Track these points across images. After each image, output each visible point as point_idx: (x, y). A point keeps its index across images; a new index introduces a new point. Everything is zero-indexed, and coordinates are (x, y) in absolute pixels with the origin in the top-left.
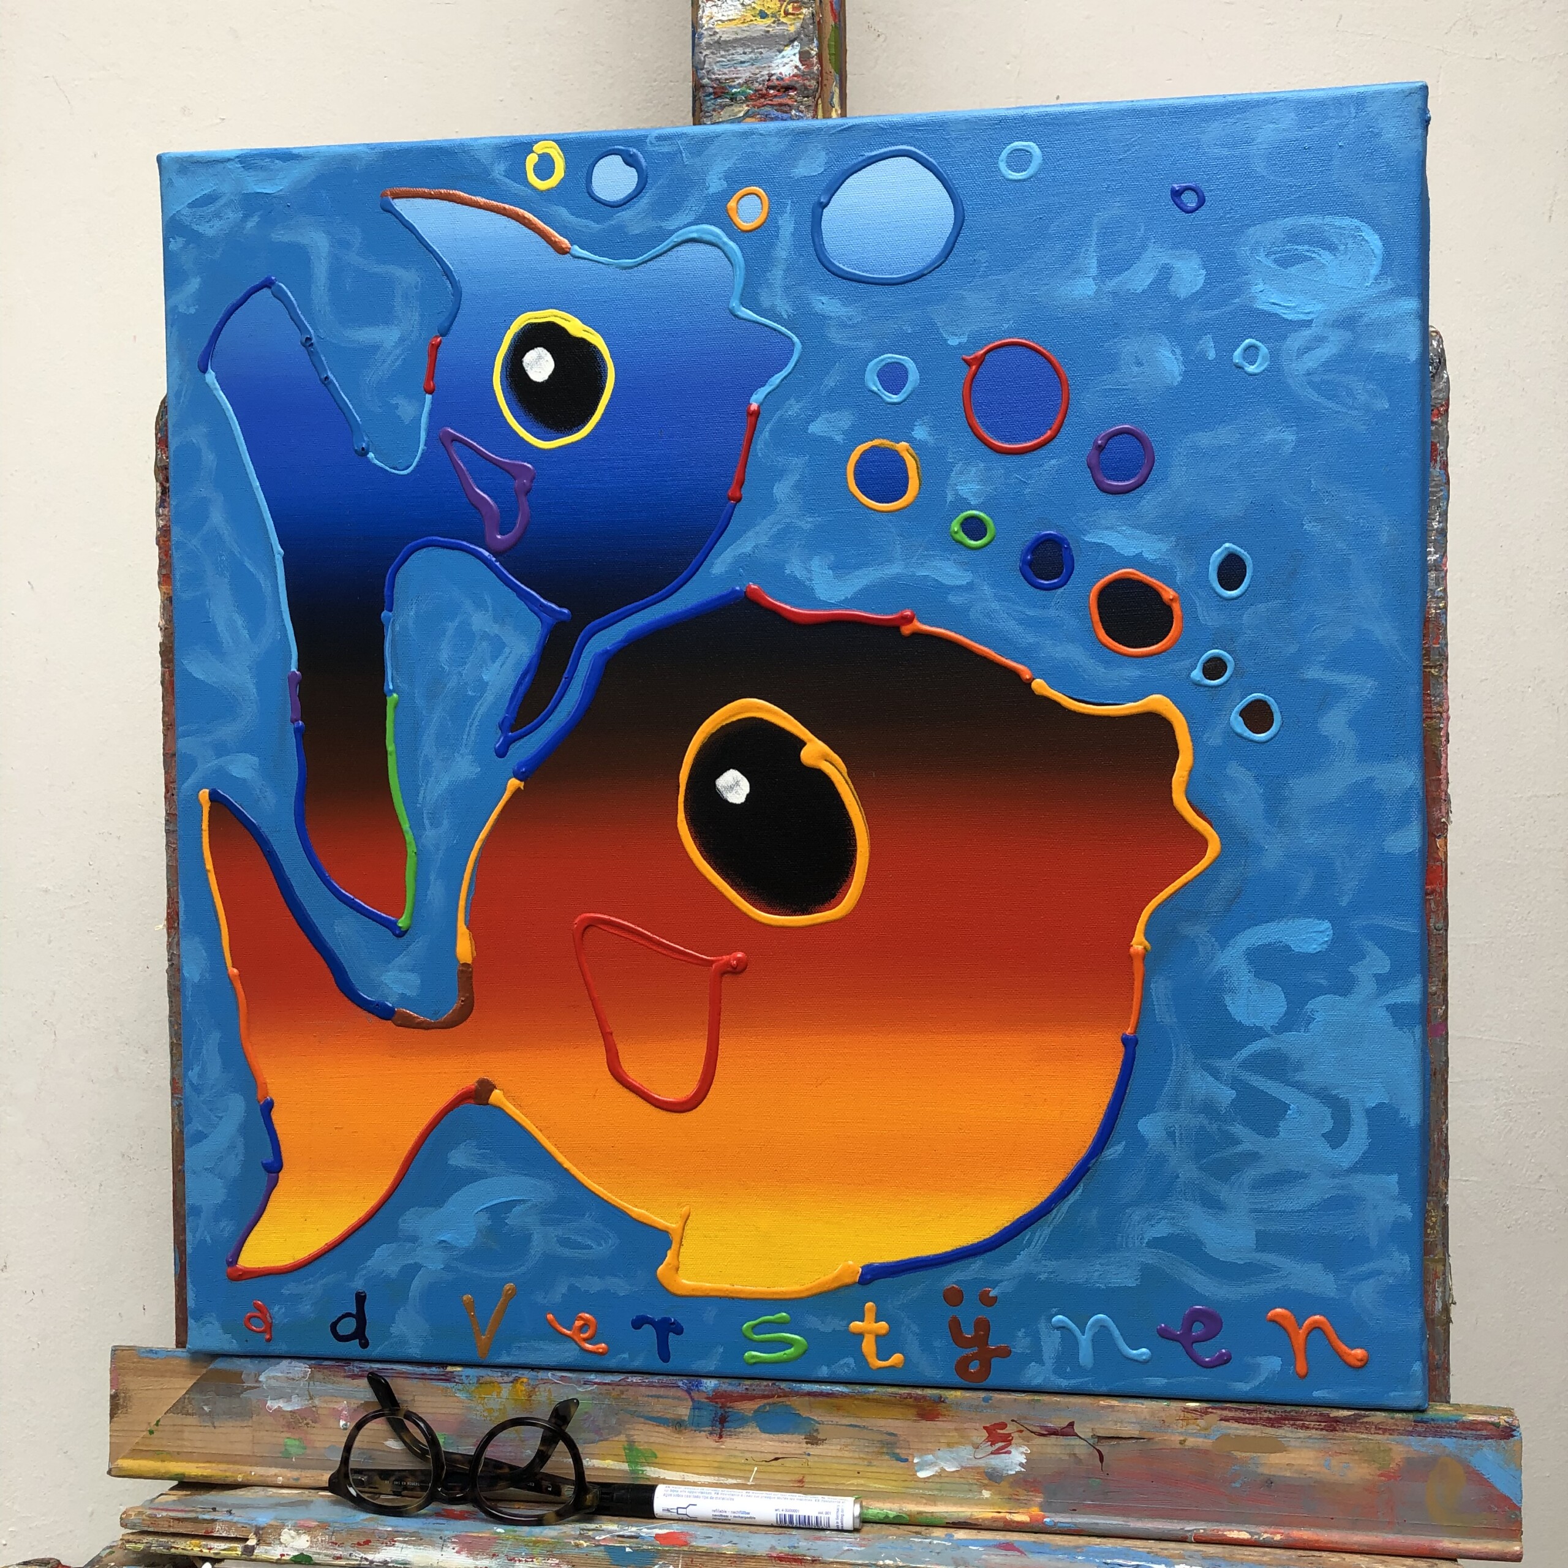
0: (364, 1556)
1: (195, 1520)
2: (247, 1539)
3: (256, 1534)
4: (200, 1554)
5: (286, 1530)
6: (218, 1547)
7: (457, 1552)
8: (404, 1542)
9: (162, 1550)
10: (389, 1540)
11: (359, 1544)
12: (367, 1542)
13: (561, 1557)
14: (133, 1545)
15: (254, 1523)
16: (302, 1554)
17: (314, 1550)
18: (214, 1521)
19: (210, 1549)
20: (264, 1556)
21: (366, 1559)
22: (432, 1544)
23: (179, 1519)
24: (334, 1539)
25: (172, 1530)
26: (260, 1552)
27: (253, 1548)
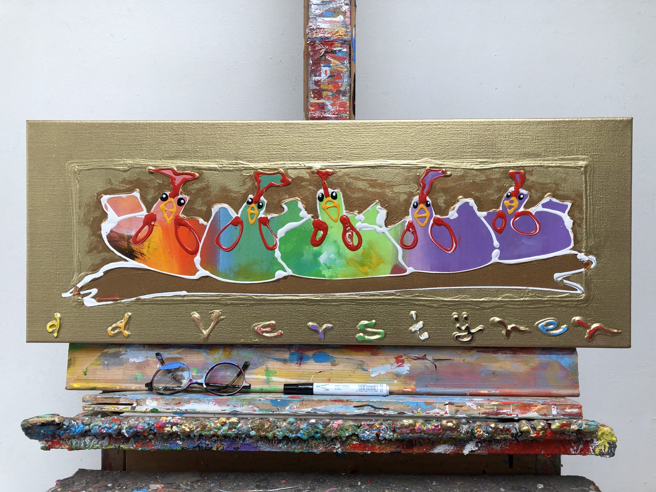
0: (178, 408)
1: (113, 398)
2: (133, 404)
3: (136, 402)
4: (114, 411)
5: (148, 400)
6: (121, 408)
7: (214, 405)
8: (194, 402)
9: (99, 410)
10: (188, 402)
11: (176, 404)
12: (179, 403)
13: (254, 405)
14: (88, 408)
15: (135, 398)
16: (154, 408)
17: (159, 407)
18: (120, 398)
19: (118, 408)
20: (139, 410)
21: (179, 409)
22: (204, 402)
23: (106, 398)
24: (166, 402)
25: (103, 402)
26: (138, 409)
27: (135, 407)
